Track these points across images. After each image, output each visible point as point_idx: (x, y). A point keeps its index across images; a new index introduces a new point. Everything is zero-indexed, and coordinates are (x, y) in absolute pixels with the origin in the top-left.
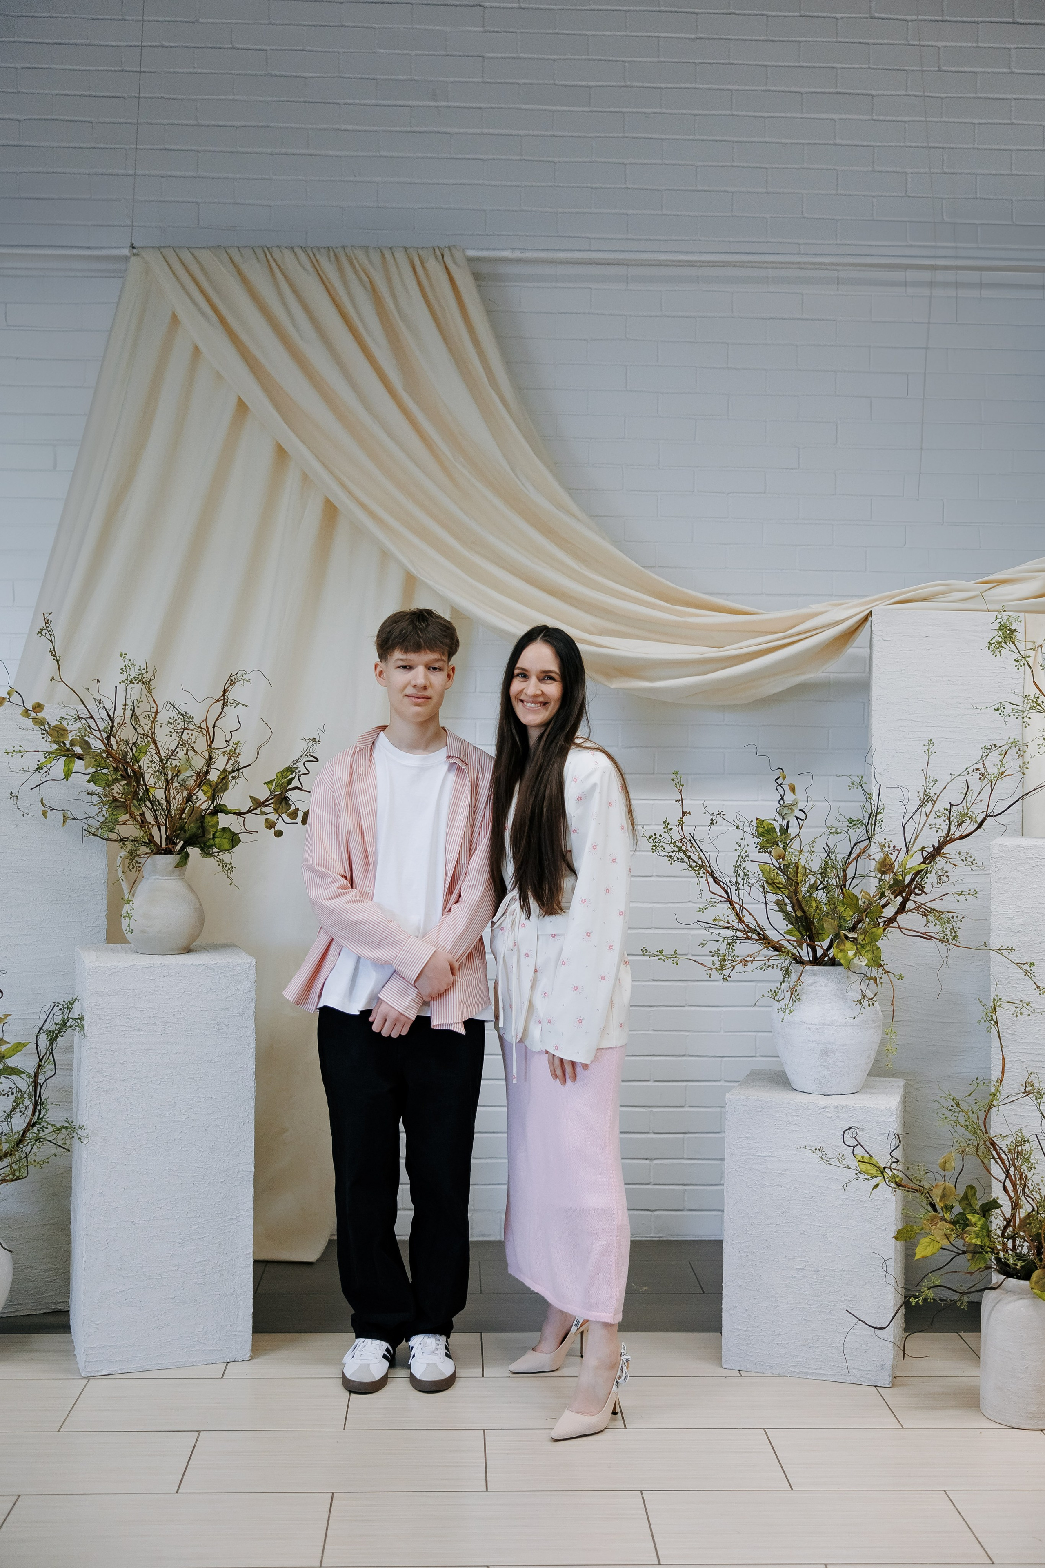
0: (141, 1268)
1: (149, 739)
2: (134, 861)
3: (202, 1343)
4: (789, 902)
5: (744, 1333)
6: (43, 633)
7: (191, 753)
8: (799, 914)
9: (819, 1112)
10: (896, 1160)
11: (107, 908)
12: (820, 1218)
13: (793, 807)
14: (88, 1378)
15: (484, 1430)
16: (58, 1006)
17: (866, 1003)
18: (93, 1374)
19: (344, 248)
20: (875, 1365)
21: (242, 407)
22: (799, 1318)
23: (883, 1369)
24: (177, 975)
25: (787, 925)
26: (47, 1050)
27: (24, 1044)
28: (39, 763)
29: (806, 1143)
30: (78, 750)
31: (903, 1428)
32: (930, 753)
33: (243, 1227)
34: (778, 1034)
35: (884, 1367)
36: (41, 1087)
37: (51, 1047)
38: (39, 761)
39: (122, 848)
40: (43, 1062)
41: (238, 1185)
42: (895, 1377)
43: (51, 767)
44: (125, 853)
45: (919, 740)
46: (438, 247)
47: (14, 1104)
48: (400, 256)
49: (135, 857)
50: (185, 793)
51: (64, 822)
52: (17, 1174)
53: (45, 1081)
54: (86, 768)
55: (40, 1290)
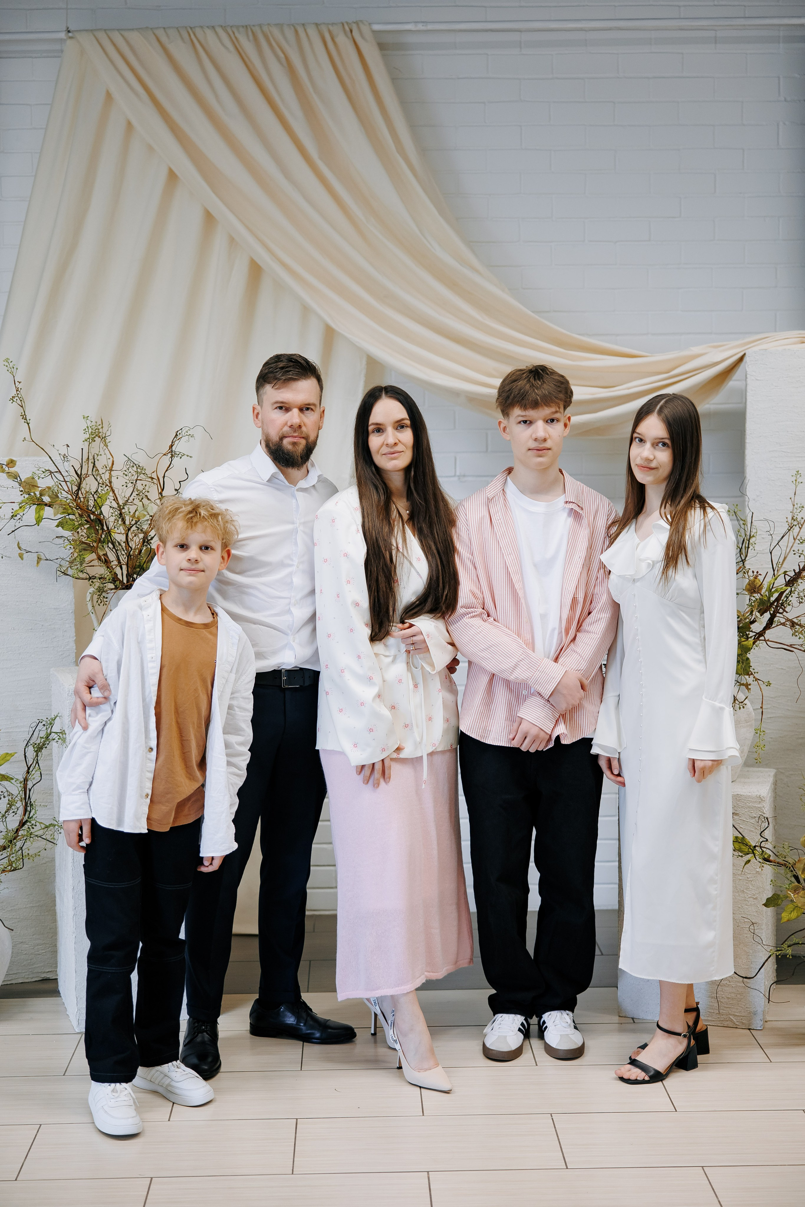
1: (107, 487)
2: (102, 596)
6: (15, 400)
7: (145, 501)
10: (765, 840)
11: (75, 635)
16: (41, 722)
19: (260, 26)
20: (749, 1011)
21: (172, 176)
23: (755, 1014)
26: (34, 760)
27: (11, 754)
28: (13, 511)
30: (46, 499)
31: (771, 1062)
32: (797, 482)
36: (30, 790)
37: (36, 757)
38: (13, 509)
39: (91, 585)
40: (31, 769)
42: (766, 1022)
43: (23, 515)
44: (93, 589)
45: (789, 469)
46: (347, 23)
47: (8, 806)
48: (312, 32)
49: (102, 593)
50: (141, 536)
51: (38, 563)
52: (14, 865)
53: (33, 786)
54: (55, 515)
55: (31, 962)
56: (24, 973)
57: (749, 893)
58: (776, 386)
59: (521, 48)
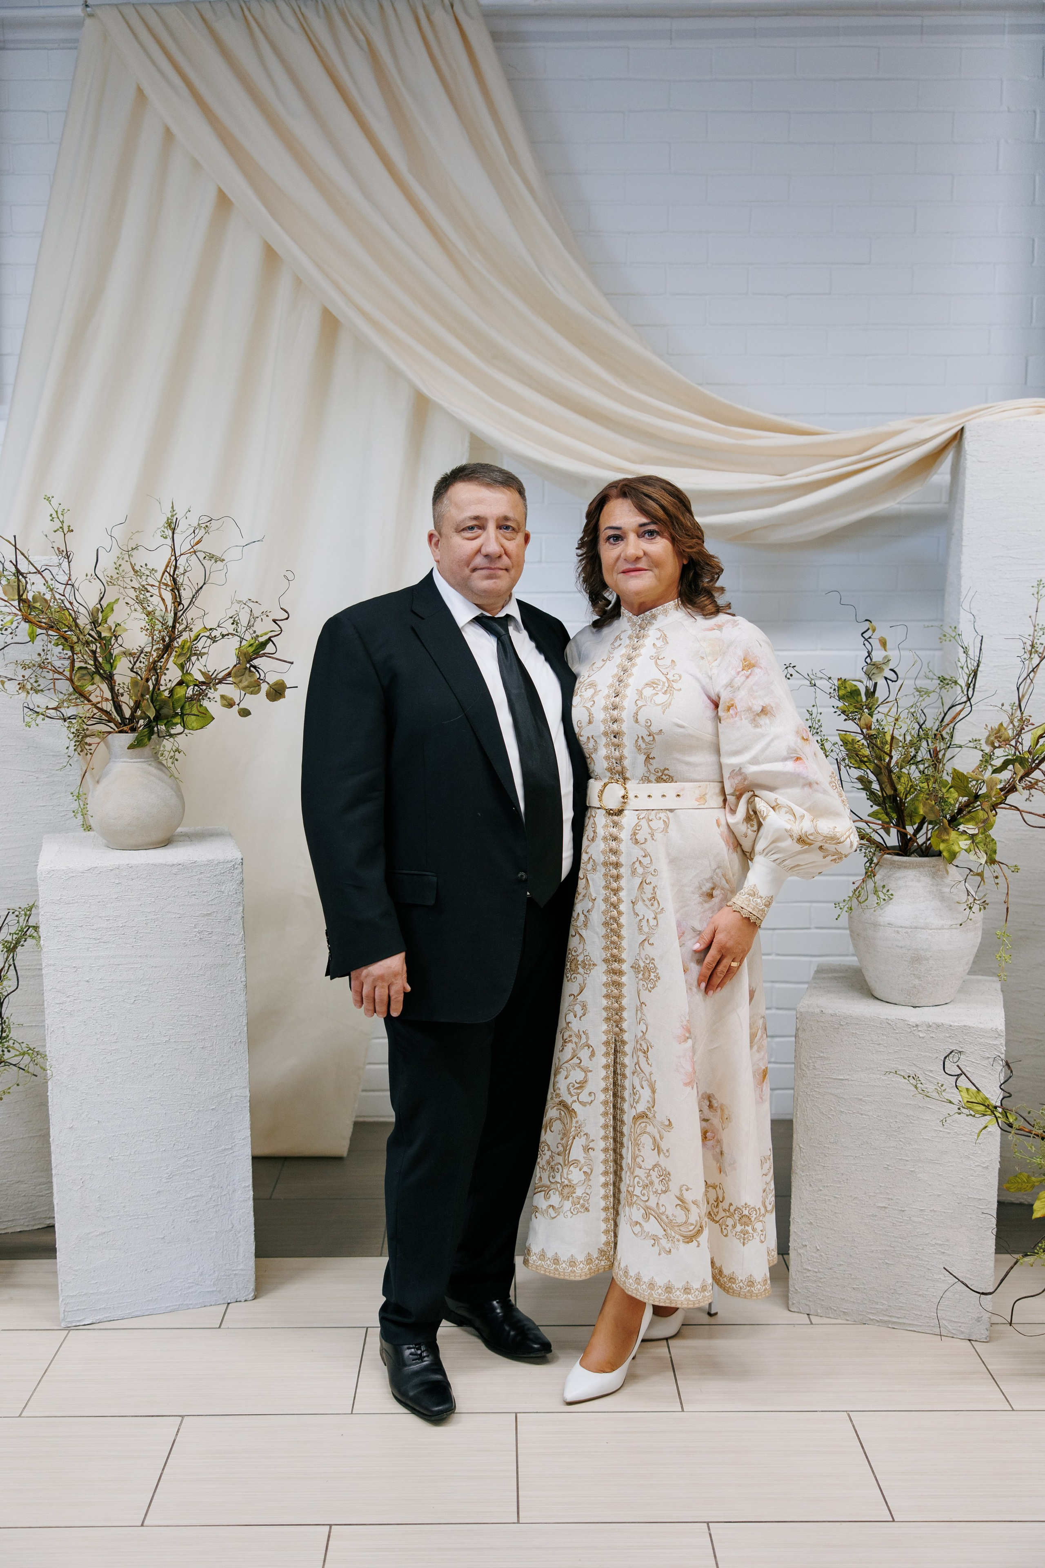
0: (124, 1207)
2: (83, 742)
3: (198, 1284)
4: (875, 779)
5: (815, 1274)
8: (887, 793)
9: (909, 1030)
10: (1008, 1095)
12: (907, 1152)
13: (884, 666)
14: (68, 1329)
15: (516, 1413)
16: (13, 913)
17: (976, 908)
18: (74, 1324)
20: (970, 1317)
21: (223, 200)
22: (879, 1261)
23: (979, 1321)
24: (148, 877)
25: (872, 806)
29: (896, 1068)
31: (1013, 1410)
32: (1038, 595)
33: (239, 1158)
34: (858, 935)
35: (980, 1319)
37: (12, 955)
39: (68, 727)
41: (232, 1112)
48: (402, 7)
49: (83, 738)
53: (7, 997)
55: (31, 1206)
56: (23, 1219)
57: (977, 1160)
58: (1005, 470)
59: (671, 39)
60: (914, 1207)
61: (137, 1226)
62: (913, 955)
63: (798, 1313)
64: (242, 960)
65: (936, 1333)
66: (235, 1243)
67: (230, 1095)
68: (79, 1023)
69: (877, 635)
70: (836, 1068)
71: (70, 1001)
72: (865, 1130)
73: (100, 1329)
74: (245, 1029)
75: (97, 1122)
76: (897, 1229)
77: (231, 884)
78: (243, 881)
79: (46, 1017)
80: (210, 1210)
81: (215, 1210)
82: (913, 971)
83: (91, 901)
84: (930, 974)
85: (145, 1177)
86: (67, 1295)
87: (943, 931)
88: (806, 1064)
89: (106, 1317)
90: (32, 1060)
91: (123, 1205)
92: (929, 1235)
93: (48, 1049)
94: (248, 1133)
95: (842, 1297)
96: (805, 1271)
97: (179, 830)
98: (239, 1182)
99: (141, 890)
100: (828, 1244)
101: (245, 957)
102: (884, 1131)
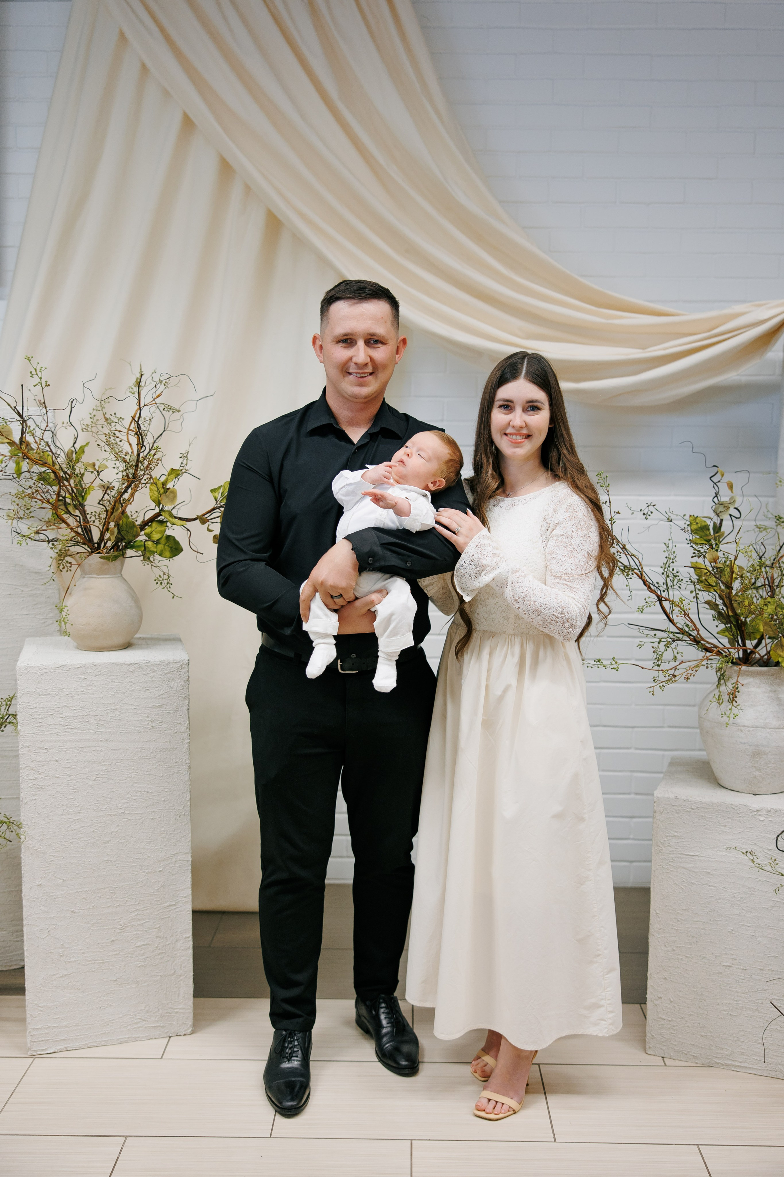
0: (83, 953)
3: (144, 1020)
4: (721, 601)
5: (669, 1023)
8: (731, 614)
9: (751, 815)
12: (749, 919)
13: (729, 505)
14: (33, 1057)
15: (412, 1140)
18: (39, 1053)
21: (188, 121)
22: (724, 1012)
24: (110, 674)
25: (720, 624)
29: (736, 845)
33: (182, 913)
34: (707, 732)
39: (51, 548)
41: (176, 874)
44: (55, 553)
55: (7, 950)
60: (754, 966)
61: (94, 970)
62: (754, 751)
63: (654, 1055)
64: (187, 745)
65: (773, 1076)
66: (176, 986)
67: (174, 859)
68: (49, 797)
69: (726, 479)
70: (688, 846)
71: (42, 778)
72: (713, 899)
73: (61, 1058)
74: (189, 803)
75: (62, 881)
76: (739, 985)
77: (179, 681)
78: (189, 678)
79: (21, 791)
80: (156, 957)
81: (160, 957)
82: (754, 764)
83: (61, 693)
84: (769, 767)
85: (101, 928)
86: (33, 1027)
87: (780, 730)
88: (662, 841)
89: (66, 1048)
90: (8, 828)
91: (82, 951)
92: (768, 991)
93: (22, 818)
94: (189, 892)
95: (692, 1043)
96: (660, 1020)
97: (137, 636)
98: (181, 933)
99: (103, 684)
100: (680, 997)
101: (189, 743)
102: (729, 900)
